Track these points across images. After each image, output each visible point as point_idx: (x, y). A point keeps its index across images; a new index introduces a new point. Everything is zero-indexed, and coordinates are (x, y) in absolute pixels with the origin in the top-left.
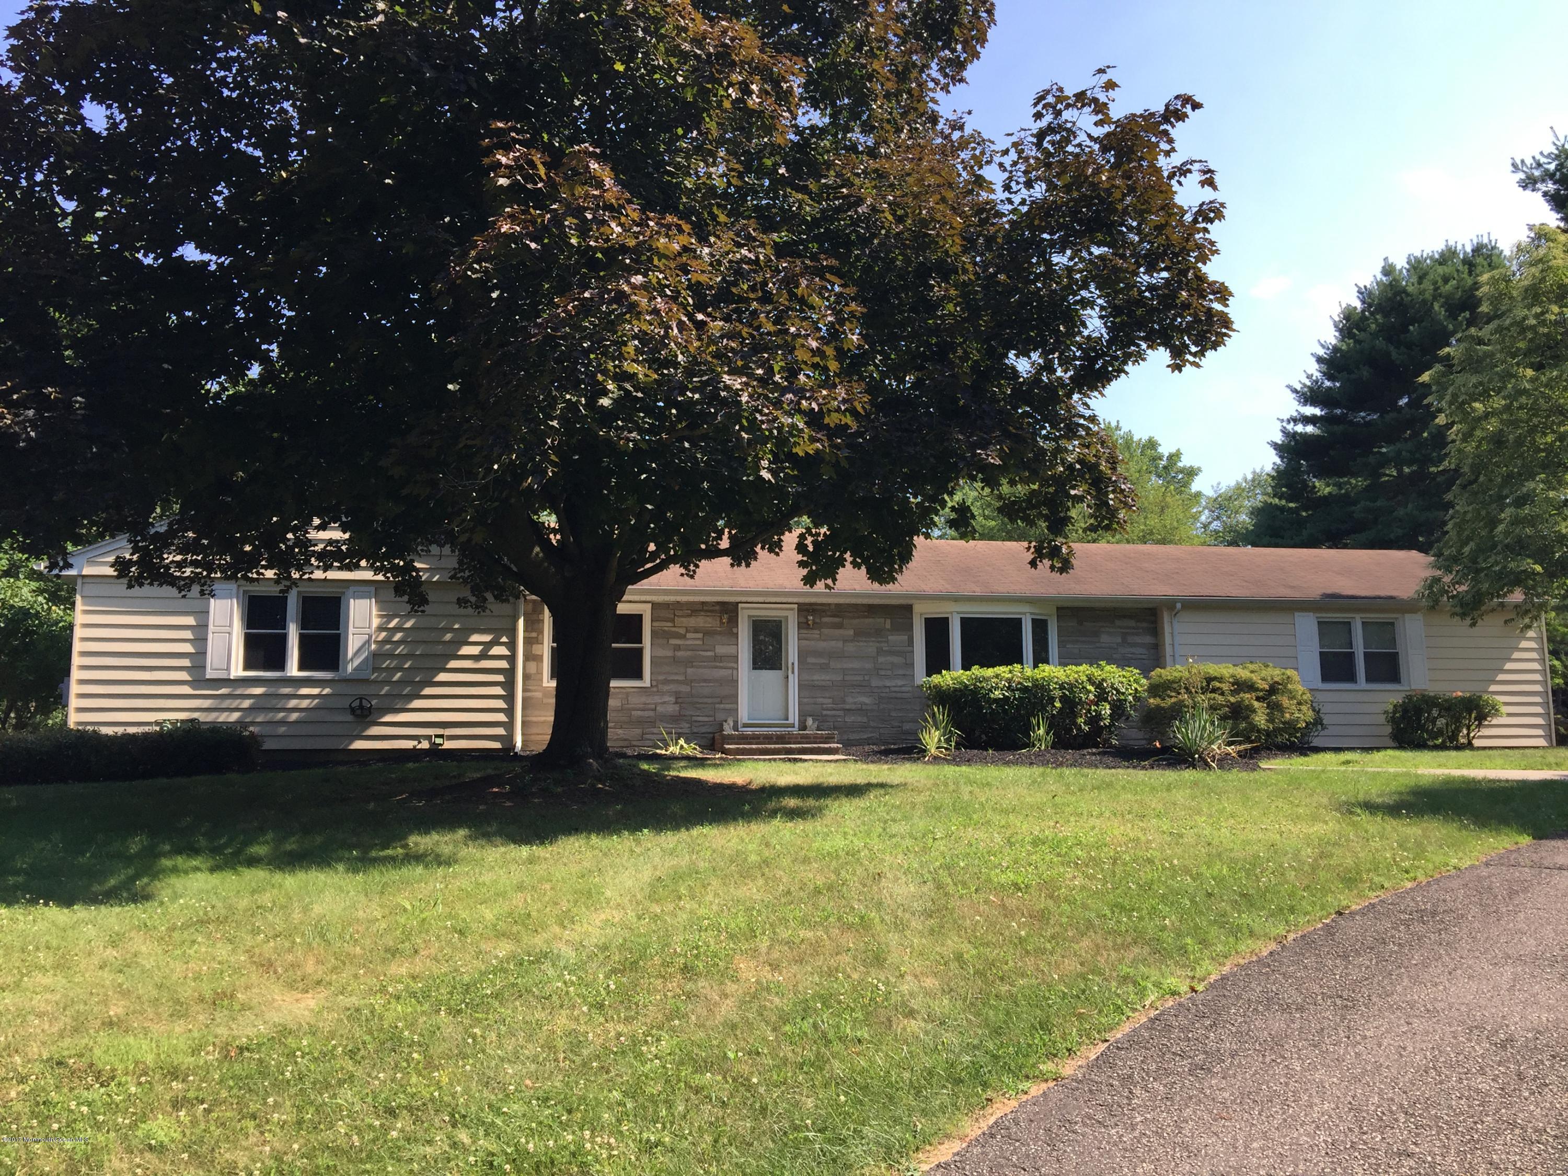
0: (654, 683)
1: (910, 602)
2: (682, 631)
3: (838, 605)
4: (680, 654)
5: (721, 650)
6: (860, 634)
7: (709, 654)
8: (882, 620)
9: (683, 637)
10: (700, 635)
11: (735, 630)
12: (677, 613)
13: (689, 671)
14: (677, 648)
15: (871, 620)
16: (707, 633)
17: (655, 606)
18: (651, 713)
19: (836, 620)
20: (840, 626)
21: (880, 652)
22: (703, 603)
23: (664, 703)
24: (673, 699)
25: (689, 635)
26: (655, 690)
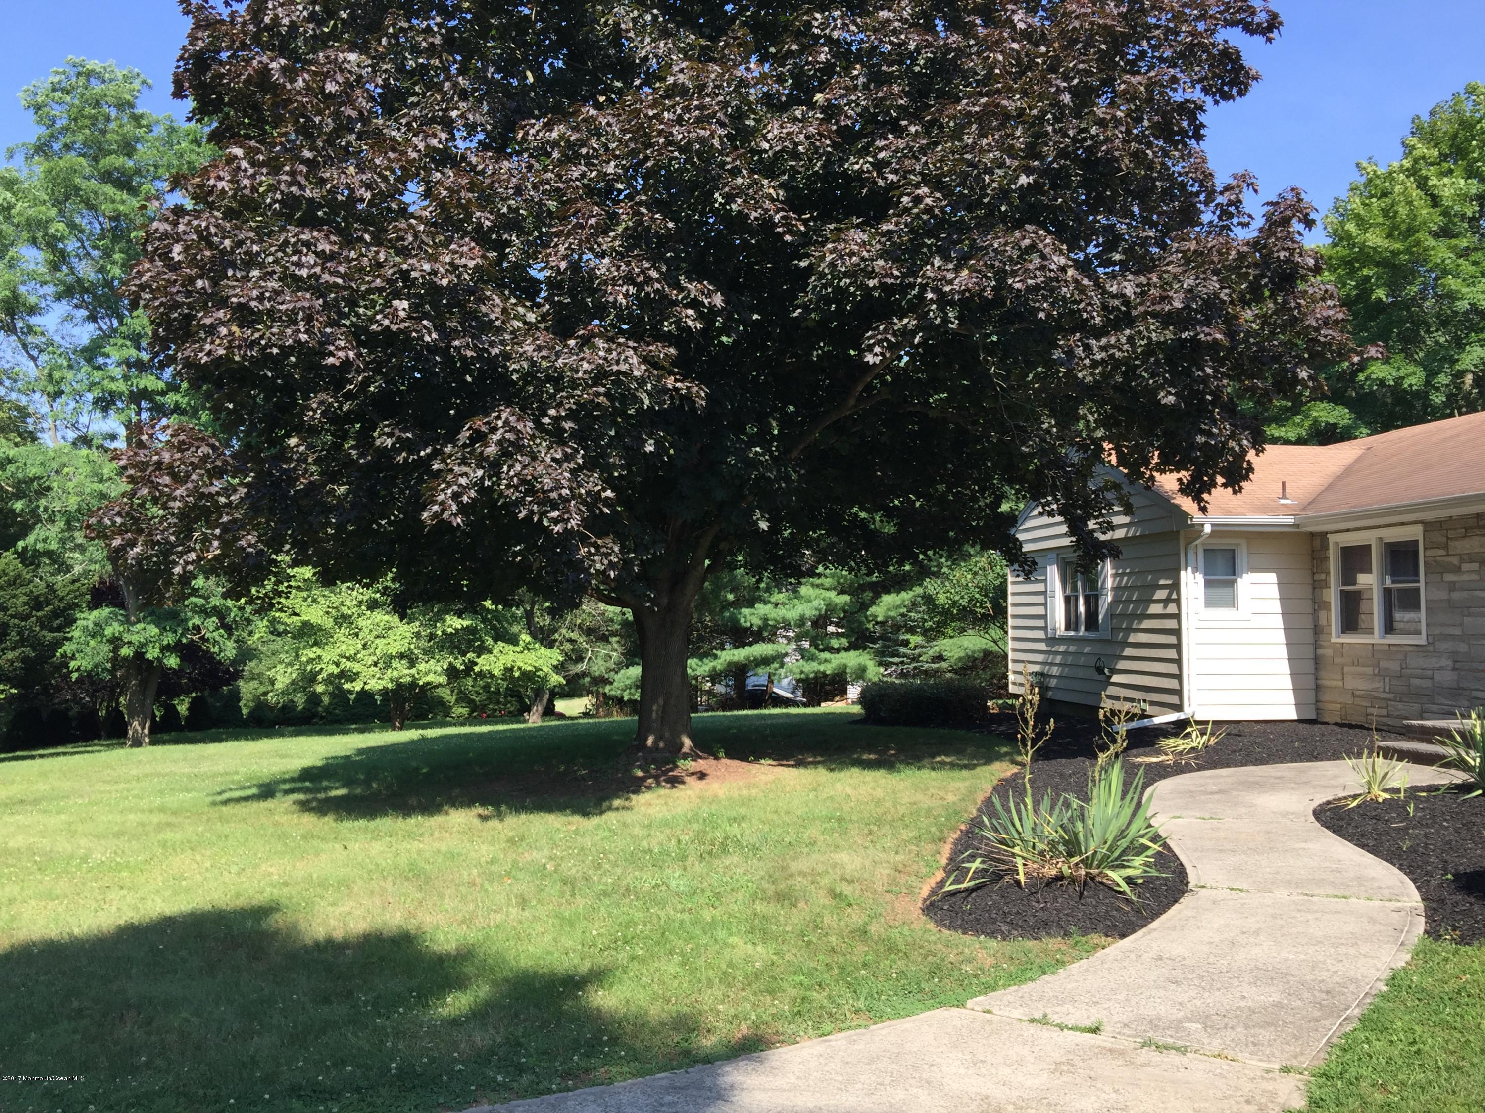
0: (1430, 639)
2: (1455, 561)
4: (1456, 595)
9: (1457, 570)
10: (1475, 566)
12: (1451, 534)
13: (1467, 620)
14: (1453, 587)
17: (1428, 526)
23: (1442, 668)
24: (1449, 663)
25: (1466, 567)
26: (1431, 648)
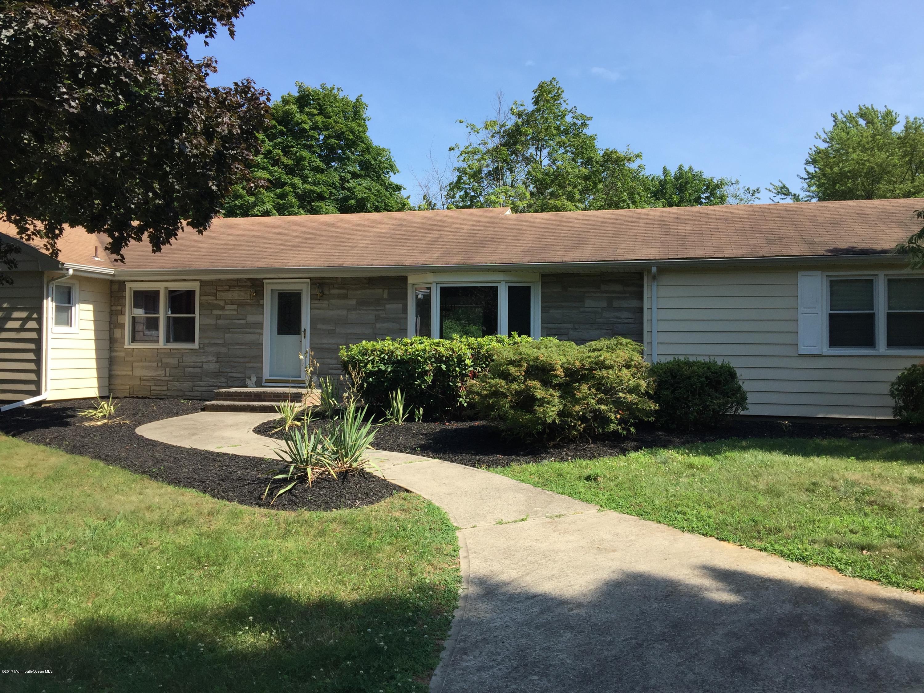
0: (202, 346)
1: (404, 274)
2: (222, 303)
3: (344, 279)
4: (220, 322)
5: (251, 318)
6: (362, 303)
7: (243, 322)
8: (380, 291)
9: (223, 308)
10: (235, 307)
11: (261, 302)
12: (219, 288)
13: (227, 335)
14: (218, 317)
15: (372, 291)
16: (241, 305)
17: (203, 283)
18: (199, 370)
19: (341, 291)
20: (345, 297)
21: (378, 319)
22: (238, 280)
23: (209, 361)
24: (214, 359)
25: (228, 307)
26: (202, 351)
